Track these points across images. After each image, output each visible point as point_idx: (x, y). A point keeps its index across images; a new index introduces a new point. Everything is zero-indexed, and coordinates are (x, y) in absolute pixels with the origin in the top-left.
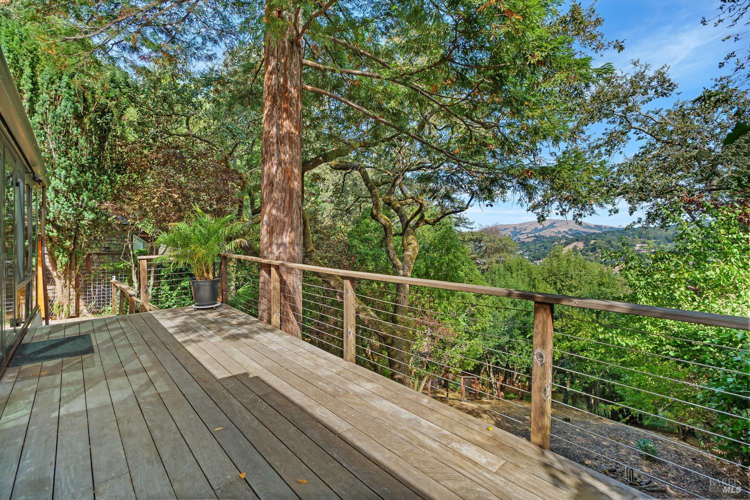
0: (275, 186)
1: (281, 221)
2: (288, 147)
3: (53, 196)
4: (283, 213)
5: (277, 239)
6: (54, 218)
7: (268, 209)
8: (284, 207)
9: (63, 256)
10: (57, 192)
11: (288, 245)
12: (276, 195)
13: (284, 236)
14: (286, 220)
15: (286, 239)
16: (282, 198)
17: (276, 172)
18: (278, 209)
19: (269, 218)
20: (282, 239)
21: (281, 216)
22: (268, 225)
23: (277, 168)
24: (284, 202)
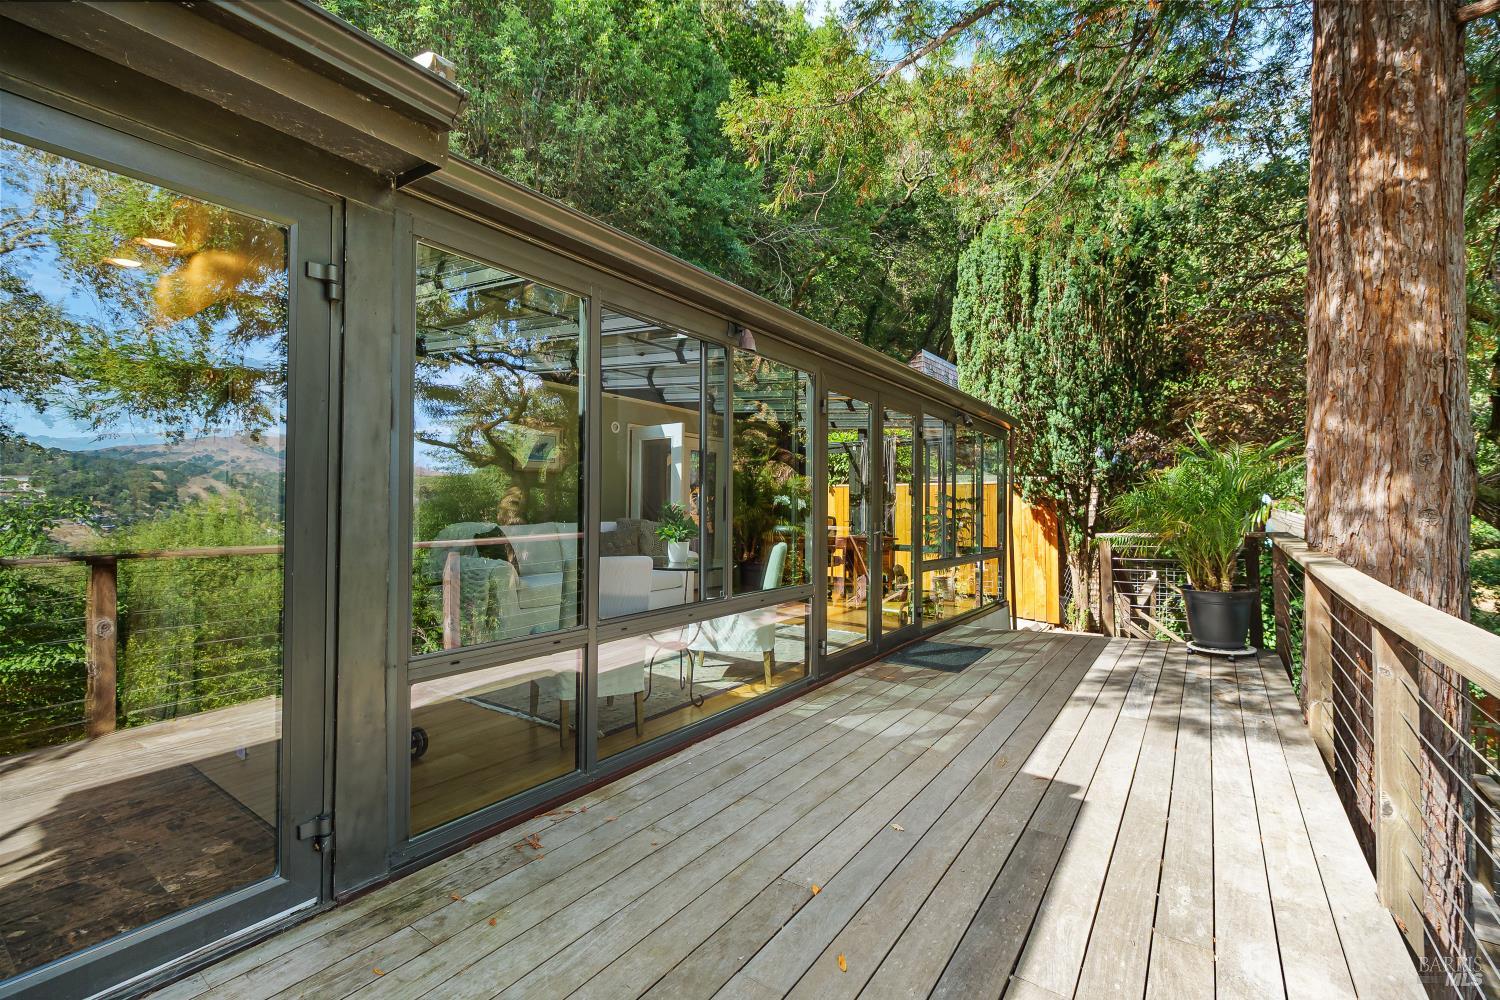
0: (1334, 351)
1: (1356, 444)
2: (1377, 229)
3: (1056, 438)
4: (1364, 420)
5: (1342, 496)
6: (1059, 472)
7: (1317, 416)
8: (1367, 403)
9: (1077, 531)
10: (1060, 431)
11: (1381, 514)
12: (1338, 377)
13: (1366, 488)
14: (1375, 440)
15: (1375, 496)
16: (1358, 382)
17: (1340, 312)
18: (1346, 413)
19: (1320, 441)
20: (1360, 496)
21: (1355, 430)
22: (1318, 461)
23: (1344, 300)
24: (1366, 389)
